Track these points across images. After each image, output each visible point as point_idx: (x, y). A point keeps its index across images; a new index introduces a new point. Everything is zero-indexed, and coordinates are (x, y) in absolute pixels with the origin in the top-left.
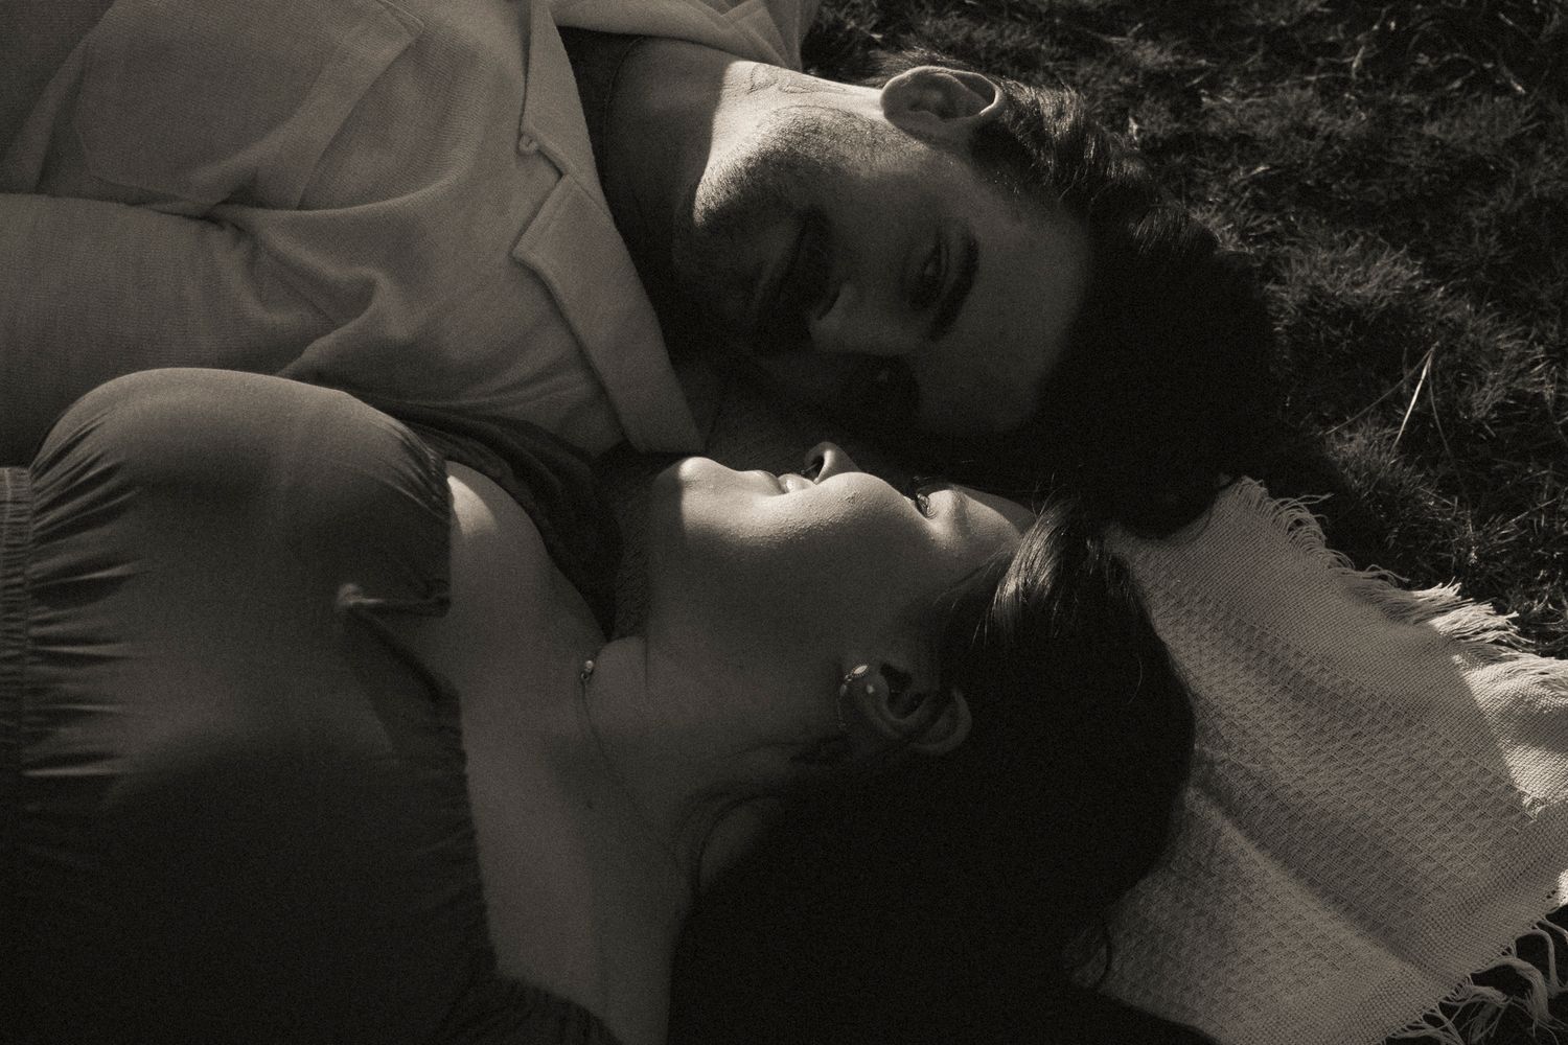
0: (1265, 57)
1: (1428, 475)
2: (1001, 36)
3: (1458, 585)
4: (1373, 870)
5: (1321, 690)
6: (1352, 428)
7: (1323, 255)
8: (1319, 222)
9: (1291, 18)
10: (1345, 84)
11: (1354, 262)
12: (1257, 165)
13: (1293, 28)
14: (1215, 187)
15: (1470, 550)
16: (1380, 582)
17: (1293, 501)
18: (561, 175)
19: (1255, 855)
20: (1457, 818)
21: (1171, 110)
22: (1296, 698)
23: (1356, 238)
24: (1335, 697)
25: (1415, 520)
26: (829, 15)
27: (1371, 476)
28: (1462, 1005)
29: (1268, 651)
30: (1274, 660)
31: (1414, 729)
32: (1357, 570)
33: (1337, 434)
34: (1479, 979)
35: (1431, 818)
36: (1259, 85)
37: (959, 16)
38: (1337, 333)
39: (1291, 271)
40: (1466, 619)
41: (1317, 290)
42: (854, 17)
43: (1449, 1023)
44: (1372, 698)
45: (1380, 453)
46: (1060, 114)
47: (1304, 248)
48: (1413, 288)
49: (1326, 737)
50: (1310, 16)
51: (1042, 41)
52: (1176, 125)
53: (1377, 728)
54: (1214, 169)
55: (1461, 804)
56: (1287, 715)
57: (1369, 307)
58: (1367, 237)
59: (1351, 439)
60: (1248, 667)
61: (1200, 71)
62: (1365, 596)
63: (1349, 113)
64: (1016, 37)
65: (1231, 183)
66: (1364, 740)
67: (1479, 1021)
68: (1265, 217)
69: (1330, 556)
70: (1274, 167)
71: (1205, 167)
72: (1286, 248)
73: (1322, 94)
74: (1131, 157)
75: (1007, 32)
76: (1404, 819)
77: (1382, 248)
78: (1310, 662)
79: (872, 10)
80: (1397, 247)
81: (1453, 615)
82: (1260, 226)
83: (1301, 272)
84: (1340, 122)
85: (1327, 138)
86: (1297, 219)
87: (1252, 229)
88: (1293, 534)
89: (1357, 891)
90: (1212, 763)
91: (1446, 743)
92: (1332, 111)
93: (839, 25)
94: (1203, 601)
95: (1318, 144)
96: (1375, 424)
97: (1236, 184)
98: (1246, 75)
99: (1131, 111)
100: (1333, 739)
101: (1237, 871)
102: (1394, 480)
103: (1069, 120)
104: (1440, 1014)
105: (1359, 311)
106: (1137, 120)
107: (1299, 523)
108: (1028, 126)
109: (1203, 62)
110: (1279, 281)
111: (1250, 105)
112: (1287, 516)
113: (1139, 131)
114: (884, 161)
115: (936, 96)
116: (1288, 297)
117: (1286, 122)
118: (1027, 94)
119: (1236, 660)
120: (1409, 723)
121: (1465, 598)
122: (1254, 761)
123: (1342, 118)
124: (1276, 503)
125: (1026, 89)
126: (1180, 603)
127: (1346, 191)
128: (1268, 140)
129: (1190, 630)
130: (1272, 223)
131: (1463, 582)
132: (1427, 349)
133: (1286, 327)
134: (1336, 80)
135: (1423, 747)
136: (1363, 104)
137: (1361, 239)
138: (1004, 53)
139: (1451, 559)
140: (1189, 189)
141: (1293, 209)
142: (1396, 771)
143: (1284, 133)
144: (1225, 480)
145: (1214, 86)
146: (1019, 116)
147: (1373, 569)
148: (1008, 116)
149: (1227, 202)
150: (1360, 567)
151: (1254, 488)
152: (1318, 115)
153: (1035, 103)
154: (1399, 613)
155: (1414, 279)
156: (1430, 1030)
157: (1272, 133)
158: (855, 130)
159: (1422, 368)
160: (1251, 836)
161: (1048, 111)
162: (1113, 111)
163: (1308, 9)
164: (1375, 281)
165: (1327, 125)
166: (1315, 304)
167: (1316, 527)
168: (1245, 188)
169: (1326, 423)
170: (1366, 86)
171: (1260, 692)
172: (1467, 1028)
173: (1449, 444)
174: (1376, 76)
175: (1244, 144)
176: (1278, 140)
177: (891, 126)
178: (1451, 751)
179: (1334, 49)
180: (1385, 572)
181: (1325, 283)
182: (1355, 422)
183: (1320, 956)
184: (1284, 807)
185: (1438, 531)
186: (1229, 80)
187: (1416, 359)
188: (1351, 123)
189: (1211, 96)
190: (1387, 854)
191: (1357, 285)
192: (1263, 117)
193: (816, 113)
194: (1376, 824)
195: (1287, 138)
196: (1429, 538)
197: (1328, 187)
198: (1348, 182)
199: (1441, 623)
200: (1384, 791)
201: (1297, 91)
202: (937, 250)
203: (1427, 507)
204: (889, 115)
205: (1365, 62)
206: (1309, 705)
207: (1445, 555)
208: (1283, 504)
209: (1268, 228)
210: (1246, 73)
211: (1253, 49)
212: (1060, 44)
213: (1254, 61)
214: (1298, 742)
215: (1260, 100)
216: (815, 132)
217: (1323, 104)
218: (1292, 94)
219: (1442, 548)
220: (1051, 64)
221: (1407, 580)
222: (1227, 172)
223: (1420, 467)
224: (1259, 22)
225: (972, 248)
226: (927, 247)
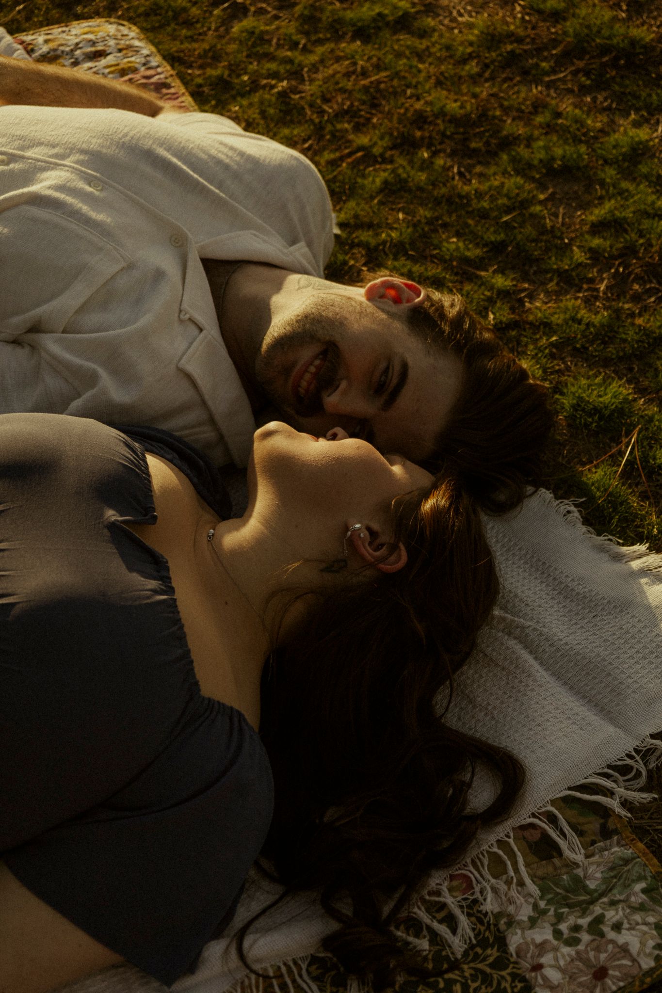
0: (557, 284)
1: (633, 491)
2: (426, 269)
3: (647, 545)
4: (601, 682)
5: (578, 594)
6: (596, 467)
7: (584, 382)
8: (582, 365)
9: (571, 265)
10: (596, 298)
11: (600, 385)
12: (552, 336)
13: (573, 270)
14: (531, 347)
15: (653, 528)
16: (609, 542)
17: (566, 501)
18: (201, 330)
19: (544, 673)
20: (644, 658)
21: (510, 309)
22: (566, 597)
23: (600, 373)
24: (585, 597)
25: (626, 512)
26: (341, 257)
27: (606, 490)
28: (645, 749)
29: (552, 574)
30: (555, 579)
31: (624, 613)
32: (597, 535)
33: (589, 470)
34: (653, 736)
35: (631, 657)
36: (554, 298)
37: (406, 260)
38: (590, 420)
39: (568, 389)
40: (651, 561)
41: (580, 398)
42: (353, 259)
43: (638, 758)
44: (603, 598)
45: (610, 479)
46: (452, 305)
47: (575, 378)
48: (628, 399)
49: (580, 617)
50: (580, 264)
51: (446, 273)
52: (512, 316)
53: (605, 613)
54: (531, 338)
55: (647, 651)
56: (561, 606)
57: (606, 407)
58: (606, 373)
59: (596, 472)
60: (542, 582)
61: (525, 290)
62: (601, 549)
63: (598, 312)
64: (434, 271)
65: (539, 345)
66: (599, 619)
67: (653, 758)
68: (555, 362)
69: (584, 529)
70: (561, 338)
71: (526, 336)
72: (566, 378)
73: (586, 302)
74: (488, 330)
75: (429, 269)
76: (618, 658)
77: (613, 379)
78: (573, 580)
79: (362, 256)
80: (620, 379)
81: (644, 559)
82: (553, 367)
83: (573, 389)
84: (593, 317)
85: (588, 325)
86: (571, 364)
87: (549, 368)
88: (566, 517)
89: (594, 692)
90: (523, 628)
91: (640, 621)
92: (590, 310)
93: (345, 263)
94: (520, 549)
95: (583, 327)
96: (607, 465)
97: (542, 346)
98: (547, 293)
99: (490, 308)
100: (583, 618)
101: (535, 681)
102: (617, 493)
103: (457, 309)
104: (634, 753)
105: (601, 409)
106: (493, 313)
107: (569, 512)
108: (437, 310)
109: (526, 286)
110: (562, 394)
111: (549, 307)
112: (563, 508)
113: (494, 319)
114: (366, 322)
115: (392, 293)
116: (567, 402)
117: (567, 316)
118: (436, 295)
119: (536, 578)
120: (621, 611)
121: (651, 551)
122: (544, 626)
123: (595, 314)
124: (558, 502)
125: (437, 293)
126: (508, 550)
127: (596, 351)
128: (557, 325)
129: (513, 563)
130: (560, 365)
131: (650, 543)
132: (634, 429)
133: (565, 416)
134: (592, 296)
135: (628, 622)
136: (606, 308)
137: (603, 374)
138: (428, 278)
139: (643, 532)
140: (517, 348)
141: (570, 359)
142: (614, 634)
143: (566, 321)
145: (532, 297)
146: (432, 305)
147: (605, 536)
148: (427, 304)
149: (536, 354)
150: (599, 535)
151: (546, 494)
152: (583, 313)
153: (440, 300)
154: (618, 558)
155: (629, 394)
156: (629, 761)
157: (560, 321)
158: (352, 305)
159: (632, 438)
160: (541, 664)
161: (447, 304)
162: (481, 308)
163: (580, 261)
164: (610, 395)
165: (587, 318)
166: (579, 405)
167: (577, 514)
168: (546, 348)
169: (584, 464)
170: (608, 299)
171: (548, 594)
172: (647, 761)
173: (645, 475)
174: (612, 295)
175: (547, 327)
176: (562, 325)
177: (370, 304)
178: (642, 625)
179: (591, 281)
180: (611, 537)
181: (584, 395)
182: (598, 464)
183: (575, 723)
184: (558, 650)
185: (637, 518)
186: (539, 295)
187: (628, 433)
188: (599, 317)
189: (530, 303)
190: (609, 674)
191: (600, 396)
192: (555, 313)
193: (333, 296)
194: (604, 660)
195: (567, 324)
196: (634, 521)
197: (587, 348)
198: (597, 346)
200: (608, 644)
201: (573, 301)
202: (388, 368)
203: (633, 506)
204: (369, 299)
205: (607, 287)
206: (572, 601)
207: (641, 530)
208: (561, 503)
209: (557, 368)
210: (548, 292)
211: (551, 280)
212: (456, 274)
213: (552, 286)
214: (566, 619)
215: (554, 305)
216: (332, 305)
217: (586, 307)
218: (572, 302)
219: (639, 527)
220: (450, 285)
221: (621, 541)
222: (537, 340)
223: (630, 487)
224: (555, 267)
225: (405, 367)
226: (383, 366)
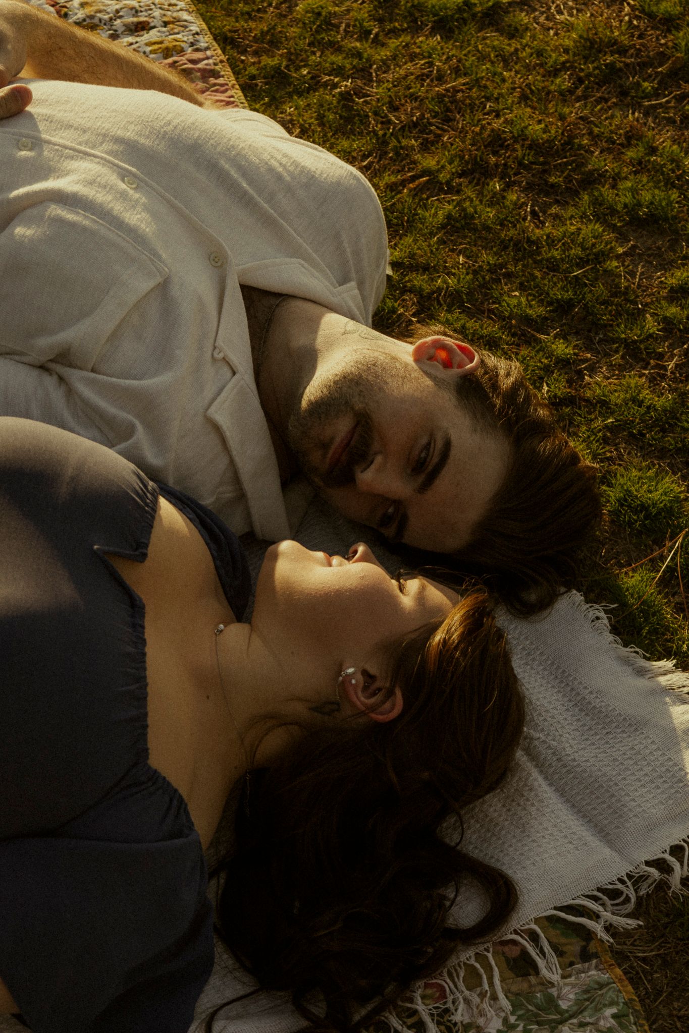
0: (623, 357)
1: (669, 600)
2: (481, 327)
3: (674, 661)
4: (604, 802)
5: (594, 707)
6: (634, 571)
7: (635, 473)
8: (636, 454)
9: (641, 335)
10: (663, 377)
11: (650, 479)
12: (608, 418)
13: (641, 342)
14: (584, 428)
15: (684, 643)
16: (635, 654)
17: (597, 606)
18: (234, 373)
19: (547, 788)
20: (652, 782)
21: (567, 382)
22: (581, 710)
23: (654, 465)
24: (601, 712)
25: (658, 624)
26: (389, 303)
27: (640, 597)
28: (637, 875)
29: (570, 684)
30: (572, 689)
31: (638, 733)
32: (624, 646)
33: (626, 573)
34: (648, 863)
35: (639, 780)
36: (617, 372)
37: (460, 313)
38: (635, 517)
39: (616, 480)
40: (675, 680)
41: (628, 492)
42: (403, 307)
43: (629, 884)
44: (620, 715)
45: (646, 586)
46: (508, 375)
47: (626, 469)
48: (680, 497)
49: (593, 732)
50: (651, 336)
51: (503, 333)
52: (568, 390)
53: (619, 731)
54: (585, 418)
55: (655, 775)
56: (575, 718)
57: (654, 505)
58: (660, 466)
59: (633, 577)
60: (559, 692)
61: (587, 360)
62: (626, 661)
63: (662, 394)
64: (490, 329)
65: (592, 427)
66: (612, 736)
67: (645, 885)
68: (607, 448)
69: (611, 637)
70: (617, 421)
71: (580, 416)
72: (616, 467)
73: (650, 382)
74: (543, 406)
75: (485, 326)
76: (624, 779)
77: (667, 473)
78: (591, 693)
79: (413, 304)
80: (674, 473)
81: (669, 677)
82: (604, 453)
83: (622, 481)
84: (657, 399)
85: (648, 408)
86: (625, 451)
87: (599, 454)
88: (593, 623)
89: (596, 812)
90: (532, 739)
91: (653, 742)
92: (653, 392)
93: (393, 311)
94: (541, 654)
95: (643, 410)
96: (646, 569)
97: (595, 428)
98: (610, 366)
99: (545, 379)
100: (596, 734)
101: (537, 795)
102: (651, 602)
103: (512, 379)
104: (626, 879)
105: (649, 506)
106: (548, 385)
107: (598, 618)
108: (490, 379)
109: (589, 355)
110: (610, 485)
111: (610, 384)
112: (592, 614)
113: (548, 391)
115: (443, 355)
116: (613, 494)
117: (628, 396)
118: (491, 360)
119: (553, 687)
120: (636, 730)
121: (677, 668)
122: (554, 740)
123: (659, 397)
124: (588, 606)
126: (529, 654)
127: (653, 439)
128: (616, 405)
129: (532, 668)
130: (611, 452)
131: (678, 660)
132: (681, 531)
133: (609, 511)
134: (658, 374)
135: (641, 743)
136: (671, 390)
137: (657, 466)
138: (482, 337)
139: (673, 647)
140: (570, 427)
141: (624, 445)
142: (624, 754)
143: (626, 402)
144: (563, 590)
145: (592, 370)
146: (486, 373)
147: (631, 648)
148: (480, 372)
149: (589, 437)
150: (625, 646)
151: (577, 597)
152: (646, 394)
154: (641, 672)
155: (681, 492)
156: (620, 886)
157: (619, 401)
159: (677, 541)
160: (546, 778)
161: (502, 372)
162: (536, 378)
163: (651, 331)
164: (660, 491)
165: (650, 400)
166: (625, 501)
167: (606, 621)
168: (600, 430)
169: (621, 566)
170: (675, 380)
171: (563, 705)
172: (639, 887)
173: (683, 585)
174: (681, 375)
175: (603, 405)
176: (622, 405)
177: (416, 367)
178: (655, 747)
179: (661, 356)
180: (637, 649)
181: (633, 489)
182: (636, 567)
183: (571, 843)
184: (564, 766)
185: (669, 631)
186: (601, 368)
187: (673, 537)
188: (663, 399)
189: (590, 377)
190: (613, 796)
191: (650, 492)
192: (615, 391)
193: (376, 354)
194: (611, 780)
195: (627, 404)
196: (664, 634)
197: (644, 435)
198: (655, 434)
199: (663, 680)
200: (617, 763)
201: (637, 378)
202: (429, 444)
203: (666, 618)
204: (417, 360)
205: (677, 366)
206: (587, 715)
207: (670, 644)
208: (591, 607)
209: (609, 454)
210: (611, 365)
211: (617, 352)
212: (514, 335)
213: (616, 358)
214: (578, 733)
215: (616, 381)
216: (374, 365)
217: (650, 387)
218: (635, 380)
219: (669, 641)
220: (506, 347)
221: (648, 655)
222: (592, 420)
223: (666, 596)
224: (623, 336)
225: (448, 445)
226: (424, 441)
